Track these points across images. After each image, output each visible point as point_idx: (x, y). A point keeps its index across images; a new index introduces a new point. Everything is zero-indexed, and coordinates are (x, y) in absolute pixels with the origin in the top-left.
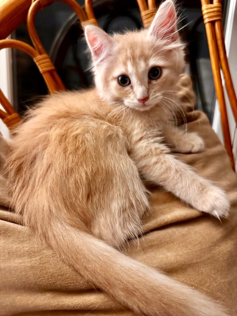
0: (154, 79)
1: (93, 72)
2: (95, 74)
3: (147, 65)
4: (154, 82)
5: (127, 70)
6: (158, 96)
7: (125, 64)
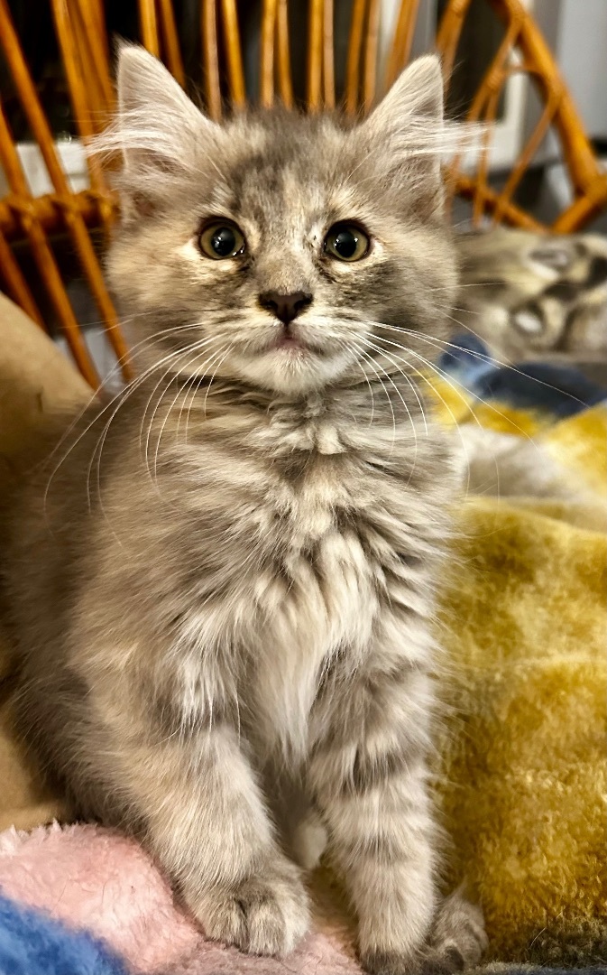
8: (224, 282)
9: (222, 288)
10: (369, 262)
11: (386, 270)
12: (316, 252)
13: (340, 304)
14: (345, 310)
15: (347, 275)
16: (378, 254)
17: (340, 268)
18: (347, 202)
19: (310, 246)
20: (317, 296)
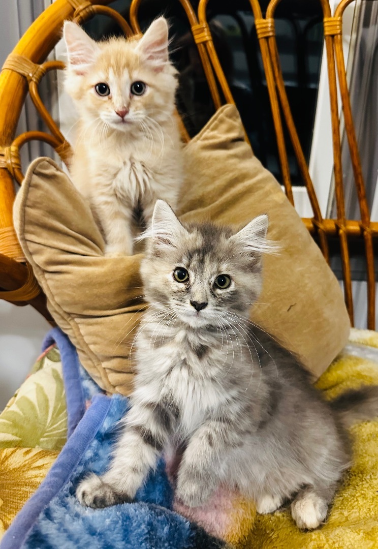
0: (136, 95)
1: (65, 75)
2: (67, 77)
3: (131, 77)
4: (136, 98)
5: (107, 78)
6: (139, 114)
7: (107, 71)
8: (180, 292)
9: (180, 294)
10: (229, 290)
11: (235, 293)
12: (211, 286)
13: (217, 306)
14: (218, 308)
15: (221, 295)
16: (232, 288)
17: (219, 291)
18: (225, 268)
19: (210, 284)
20: (209, 303)
